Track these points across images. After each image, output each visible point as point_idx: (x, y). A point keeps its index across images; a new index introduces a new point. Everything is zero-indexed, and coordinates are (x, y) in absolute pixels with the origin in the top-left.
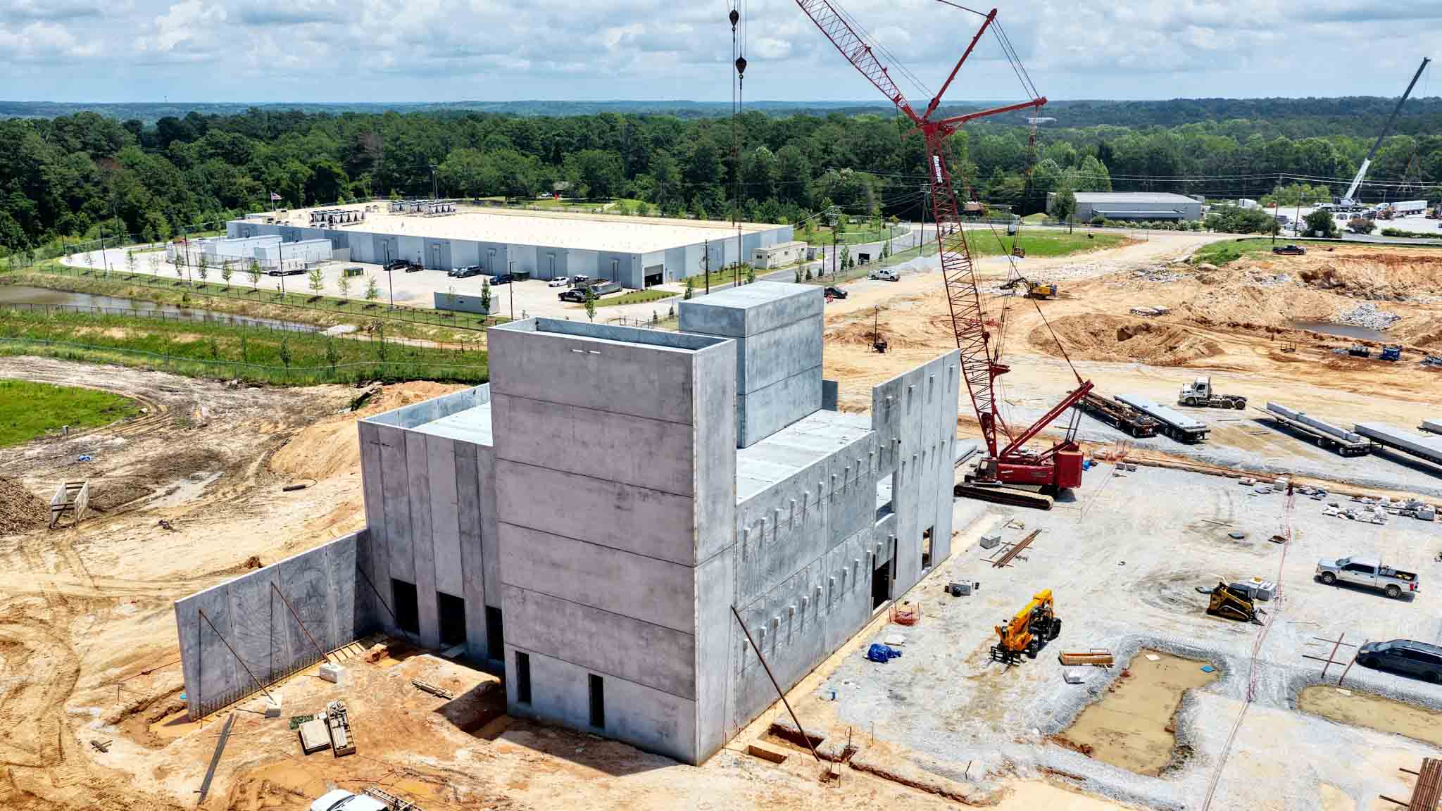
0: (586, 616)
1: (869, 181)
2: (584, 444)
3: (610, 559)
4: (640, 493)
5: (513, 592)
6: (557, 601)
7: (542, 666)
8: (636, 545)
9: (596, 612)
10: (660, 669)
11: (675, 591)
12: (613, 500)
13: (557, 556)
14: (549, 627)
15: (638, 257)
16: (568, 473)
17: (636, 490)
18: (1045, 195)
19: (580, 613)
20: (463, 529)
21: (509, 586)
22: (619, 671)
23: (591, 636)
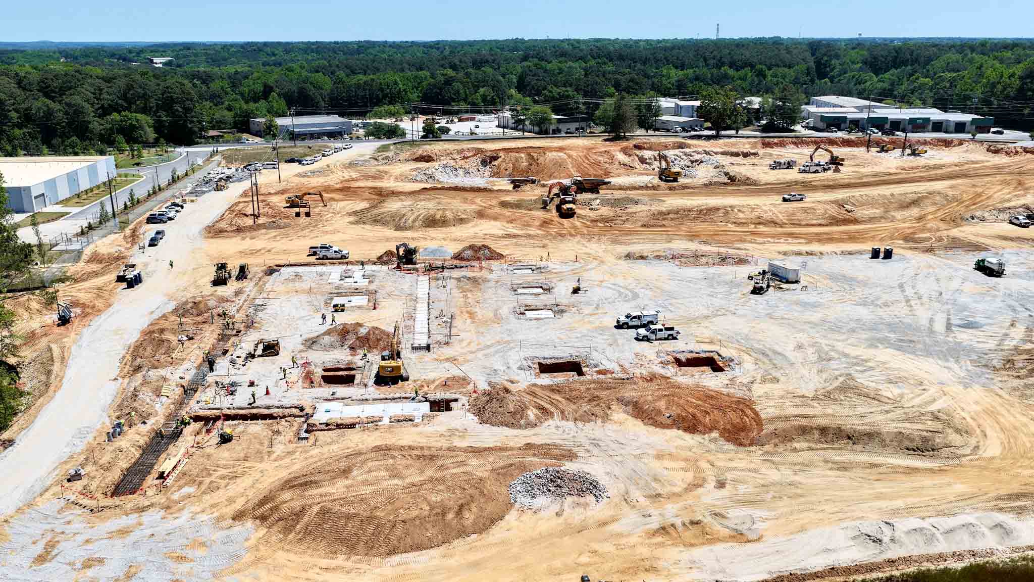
1: (145, 120)
15: (28, 189)
18: (248, 122)
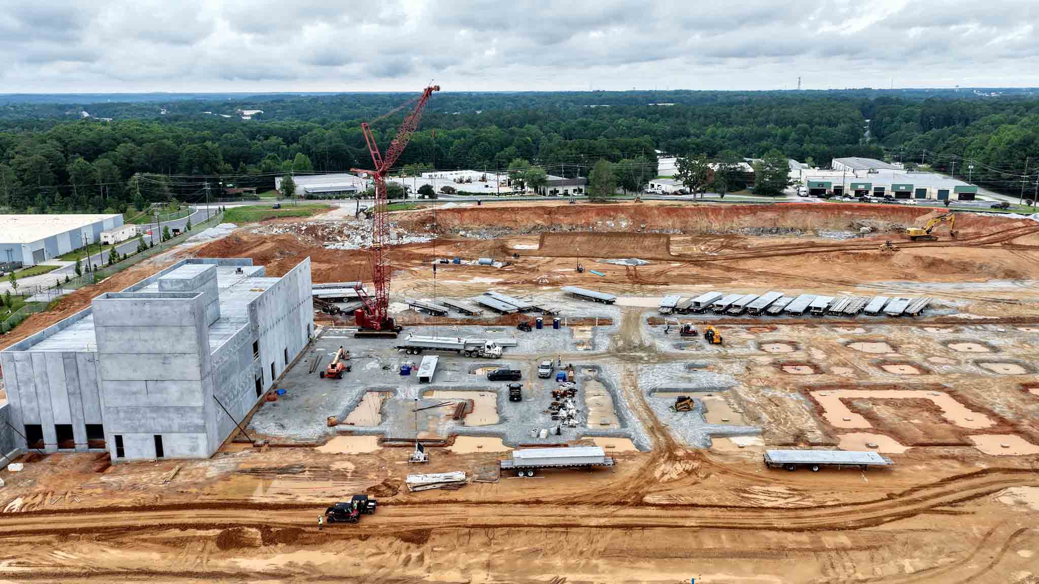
0: (151, 411)
2: (146, 341)
3: (160, 385)
4: (174, 356)
5: (112, 409)
6: (136, 409)
7: (130, 439)
8: (174, 377)
9: (156, 409)
10: (188, 424)
11: (193, 391)
12: (161, 361)
13: (134, 389)
14: (132, 420)
16: (139, 354)
17: (172, 355)
18: (274, 179)
19: (148, 410)
20: (70, 391)
21: (109, 408)
22: (169, 430)
23: (154, 419)
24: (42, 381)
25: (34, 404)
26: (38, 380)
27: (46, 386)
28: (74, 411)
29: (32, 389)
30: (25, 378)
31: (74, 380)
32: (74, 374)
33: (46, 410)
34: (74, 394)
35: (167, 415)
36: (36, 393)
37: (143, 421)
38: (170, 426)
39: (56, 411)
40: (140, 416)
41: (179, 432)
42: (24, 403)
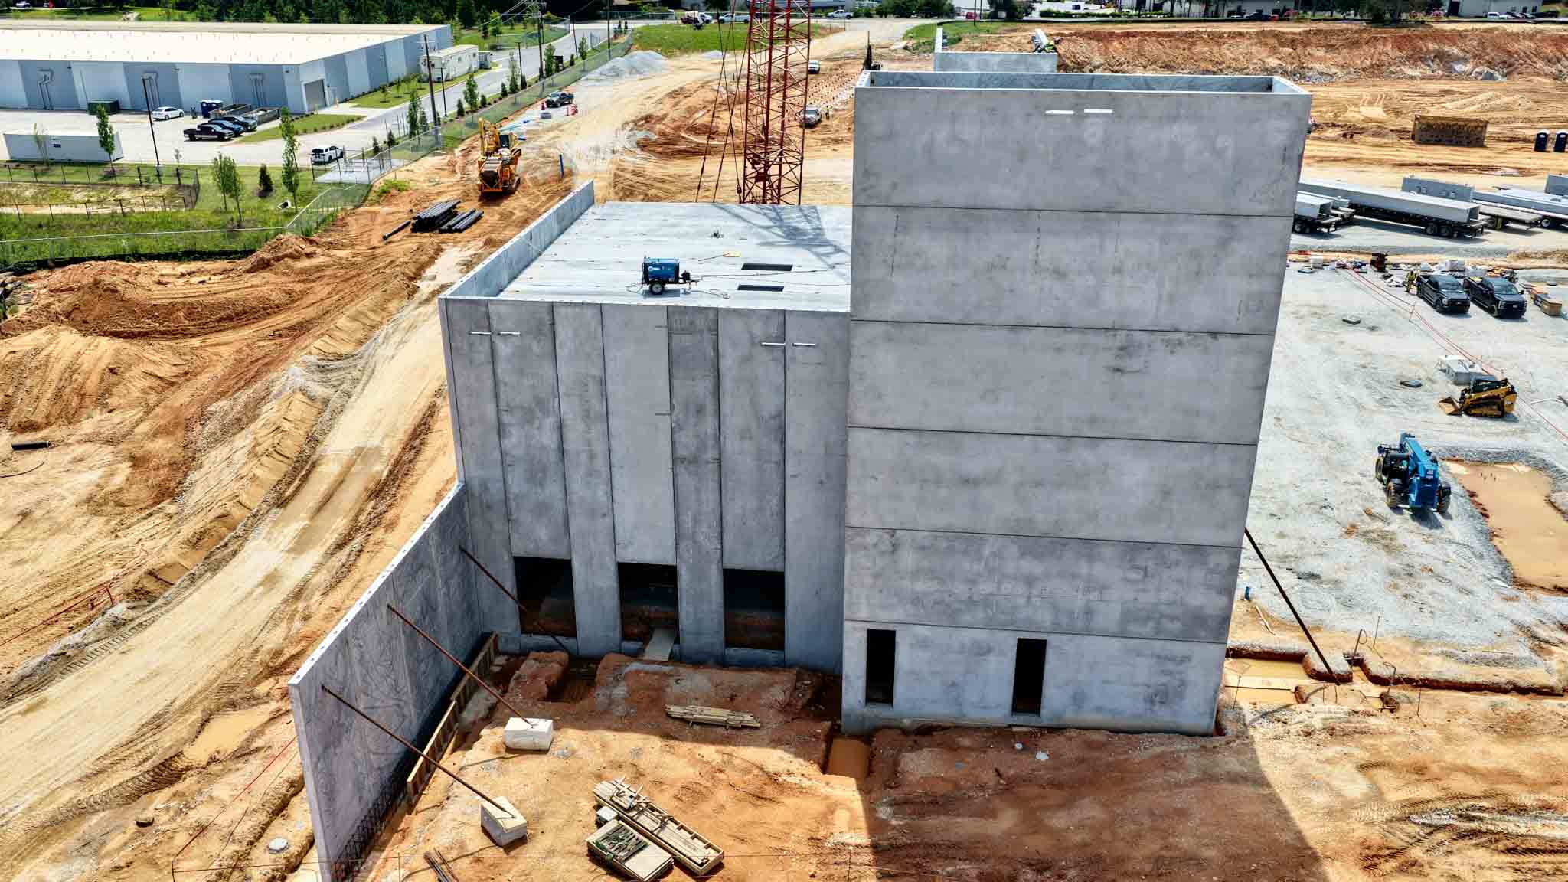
0: (1025, 553)
2: (1060, 274)
3: (1084, 456)
4: (1167, 343)
5: (871, 538)
6: (970, 538)
7: (923, 644)
8: (1145, 425)
9: (1046, 543)
10: (1163, 608)
11: (1215, 486)
12: (1109, 359)
13: (975, 467)
14: (942, 581)
16: (1016, 327)
17: (1159, 336)
19: (1013, 550)
20: (682, 452)
21: (864, 530)
22: (1080, 624)
23: (1030, 581)
24: (587, 416)
25: (552, 490)
26: (570, 409)
27: (598, 428)
28: (687, 520)
29: (549, 439)
30: (524, 397)
31: (700, 411)
32: (703, 387)
33: (592, 513)
34: (694, 460)
35: (1084, 569)
36: (562, 451)
37: (986, 587)
38: (1089, 613)
39: (626, 517)
40: (978, 567)
41: (1122, 634)
42: (517, 483)
